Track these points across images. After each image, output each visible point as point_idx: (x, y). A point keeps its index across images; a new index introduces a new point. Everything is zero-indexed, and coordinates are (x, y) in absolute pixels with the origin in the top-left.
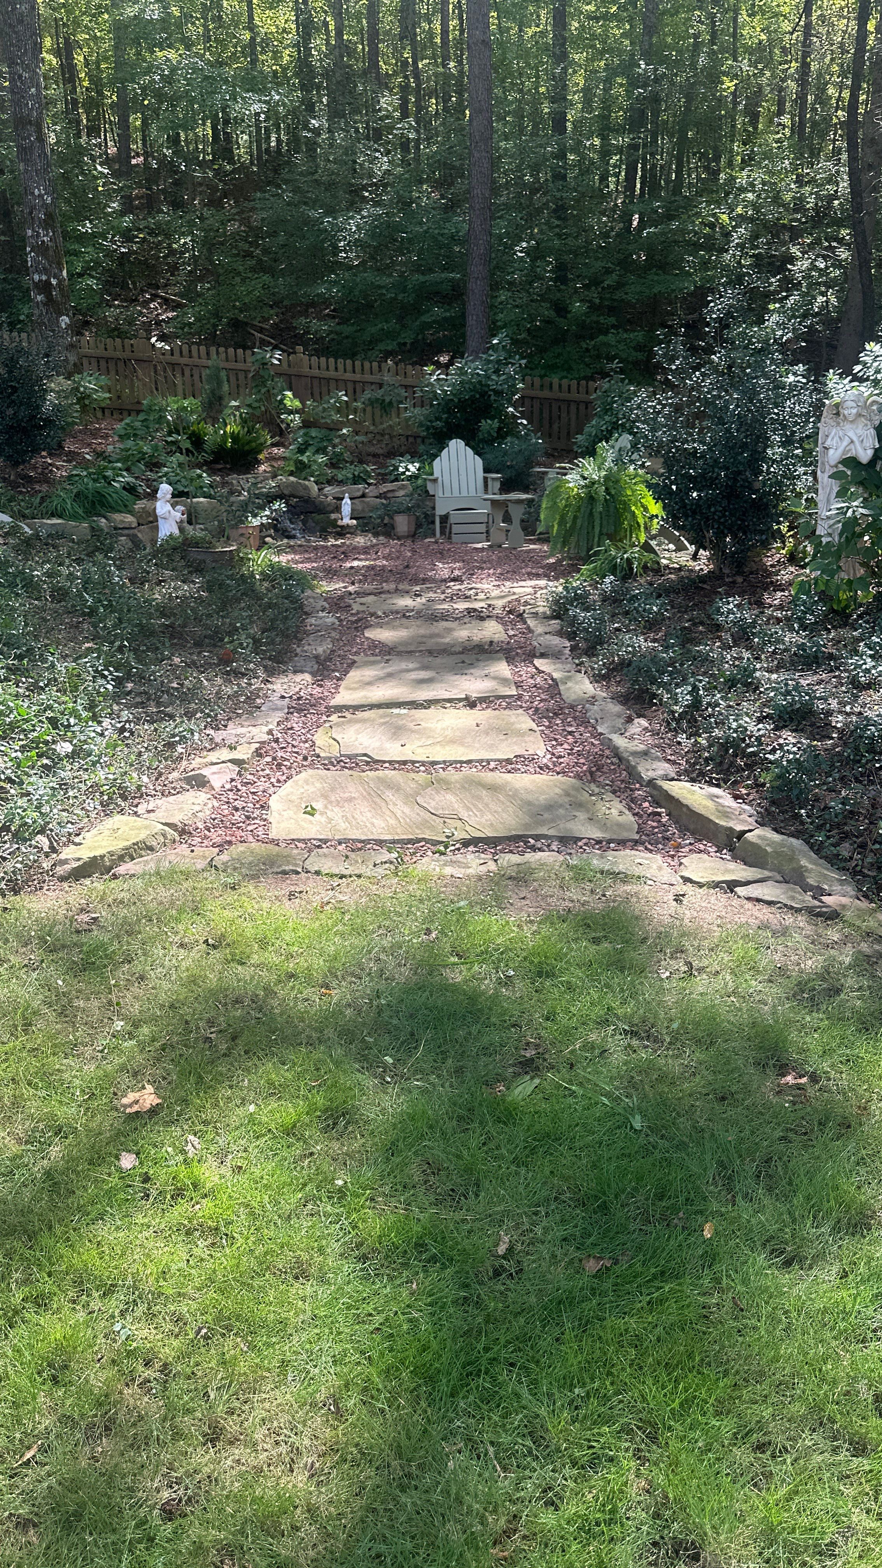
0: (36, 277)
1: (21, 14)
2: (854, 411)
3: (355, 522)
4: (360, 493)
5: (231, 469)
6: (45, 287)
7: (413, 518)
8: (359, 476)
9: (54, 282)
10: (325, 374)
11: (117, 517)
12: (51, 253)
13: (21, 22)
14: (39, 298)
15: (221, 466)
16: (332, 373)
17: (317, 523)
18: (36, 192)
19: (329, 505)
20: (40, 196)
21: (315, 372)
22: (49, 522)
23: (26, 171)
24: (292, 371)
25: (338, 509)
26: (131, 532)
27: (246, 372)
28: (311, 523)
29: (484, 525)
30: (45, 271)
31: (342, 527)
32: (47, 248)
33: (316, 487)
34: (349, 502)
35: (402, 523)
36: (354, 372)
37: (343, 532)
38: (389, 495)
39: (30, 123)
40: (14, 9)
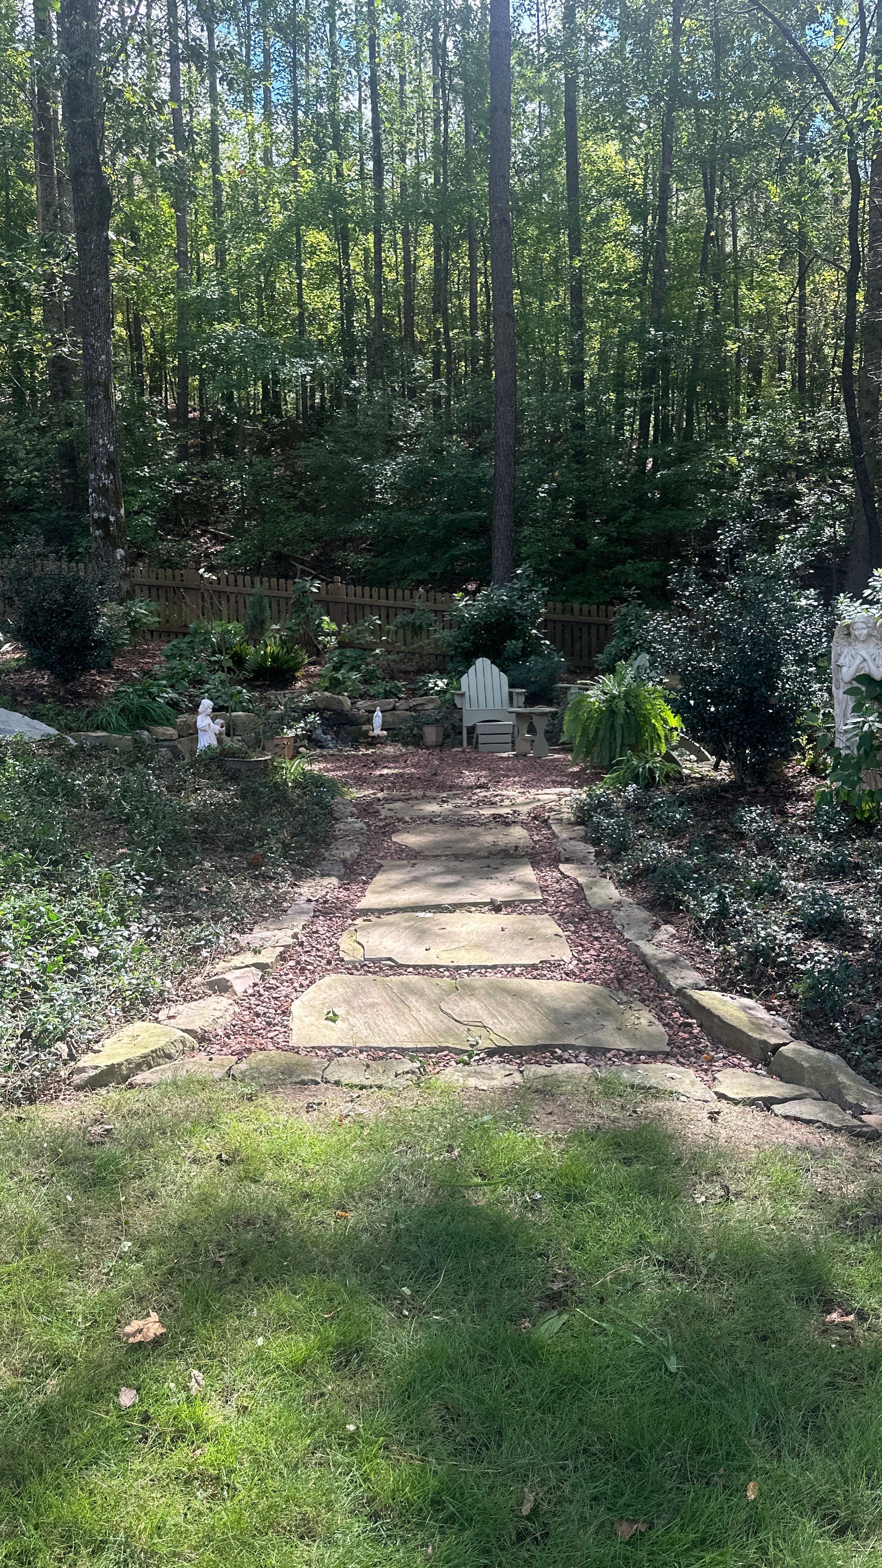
0: (96, 515)
1: (97, 296)
2: (865, 632)
3: (385, 733)
4: (391, 707)
5: (269, 686)
6: (103, 524)
7: (441, 730)
8: (390, 692)
9: (112, 519)
10: (361, 601)
11: (160, 730)
12: (111, 494)
13: (96, 302)
14: (97, 533)
15: (259, 683)
16: (367, 600)
17: (349, 734)
18: (101, 442)
19: (361, 717)
20: (104, 445)
21: (352, 599)
22: (94, 734)
23: (93, 424)
24: (330, 598)
25: (370, 721)
26: (172, 743)
27: (287, 599)
28: (343, 734)
29: (510, 736)
30: (105, 509)
31: (373, 737)
32: (108, 490)
33: (349, 701)
34: (380, 714)
35: (431, 734)
36: (387, 598)
37: (373, 742)
38: (419, 708)
39: (99, 384)
40: (91, 292)
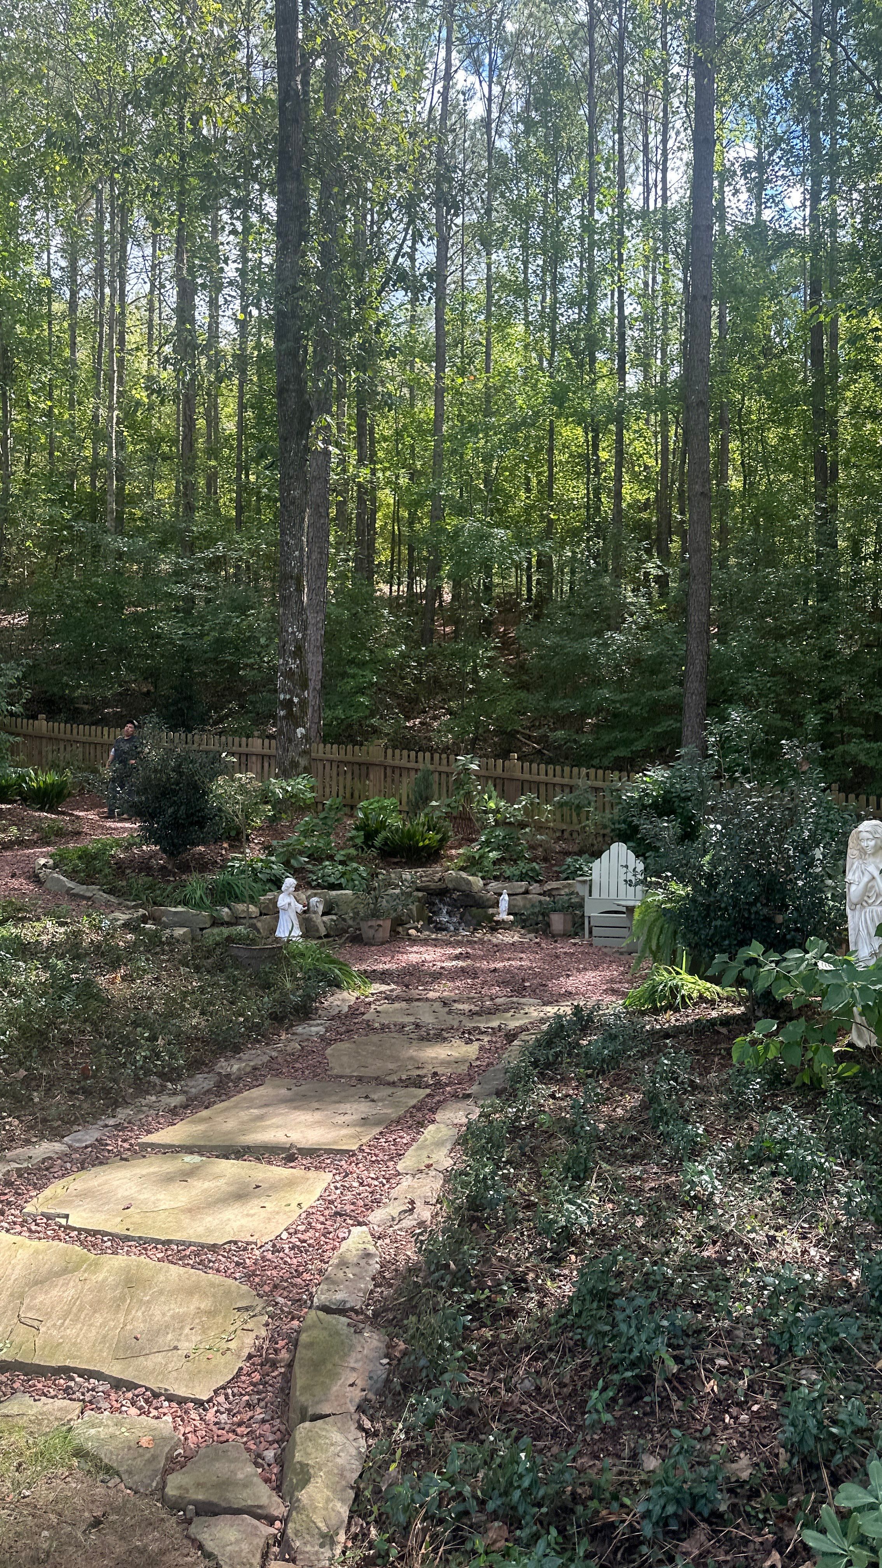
0: (282, 697)
1: (294, 498)
2: (872, 843)
3: (511, 917)
4: (523, 890)
6: (289, 704)
7: (569, 917)
8: (526, 874)
9: (296, 700)
10: (536, 778)
11: (241, 907)
12: (296, 677)
13: (292, 503)
14: (282, 713)
16: (543, 777)
17: (473, 917)
18: (290, 630)
19: (488, 900)
20: (293, 633)
21: (526, 776)
23: (284, 614)
24: (506, 775)
25: (496, 904)
26: (251, 921)
27: (448, 775)
28: (468, 917)
30: (290, 691)
31: (497, 922)
32: (293, 673)
33: (481, 882)
34: (507, 897)
35: (558, 921)
36: (563, 777)
37: (496, 926)
38: (554, 893)
39: (292, 577)
40: (289, 494)
